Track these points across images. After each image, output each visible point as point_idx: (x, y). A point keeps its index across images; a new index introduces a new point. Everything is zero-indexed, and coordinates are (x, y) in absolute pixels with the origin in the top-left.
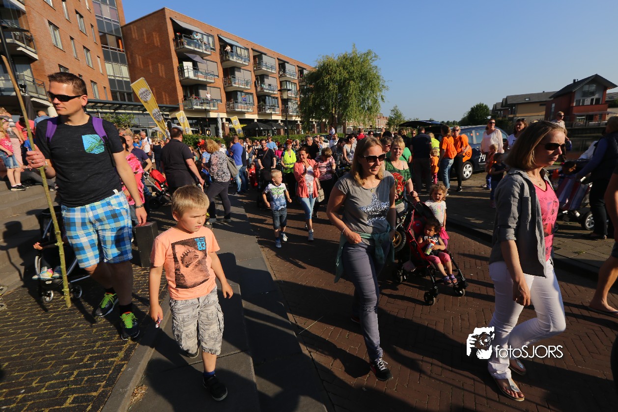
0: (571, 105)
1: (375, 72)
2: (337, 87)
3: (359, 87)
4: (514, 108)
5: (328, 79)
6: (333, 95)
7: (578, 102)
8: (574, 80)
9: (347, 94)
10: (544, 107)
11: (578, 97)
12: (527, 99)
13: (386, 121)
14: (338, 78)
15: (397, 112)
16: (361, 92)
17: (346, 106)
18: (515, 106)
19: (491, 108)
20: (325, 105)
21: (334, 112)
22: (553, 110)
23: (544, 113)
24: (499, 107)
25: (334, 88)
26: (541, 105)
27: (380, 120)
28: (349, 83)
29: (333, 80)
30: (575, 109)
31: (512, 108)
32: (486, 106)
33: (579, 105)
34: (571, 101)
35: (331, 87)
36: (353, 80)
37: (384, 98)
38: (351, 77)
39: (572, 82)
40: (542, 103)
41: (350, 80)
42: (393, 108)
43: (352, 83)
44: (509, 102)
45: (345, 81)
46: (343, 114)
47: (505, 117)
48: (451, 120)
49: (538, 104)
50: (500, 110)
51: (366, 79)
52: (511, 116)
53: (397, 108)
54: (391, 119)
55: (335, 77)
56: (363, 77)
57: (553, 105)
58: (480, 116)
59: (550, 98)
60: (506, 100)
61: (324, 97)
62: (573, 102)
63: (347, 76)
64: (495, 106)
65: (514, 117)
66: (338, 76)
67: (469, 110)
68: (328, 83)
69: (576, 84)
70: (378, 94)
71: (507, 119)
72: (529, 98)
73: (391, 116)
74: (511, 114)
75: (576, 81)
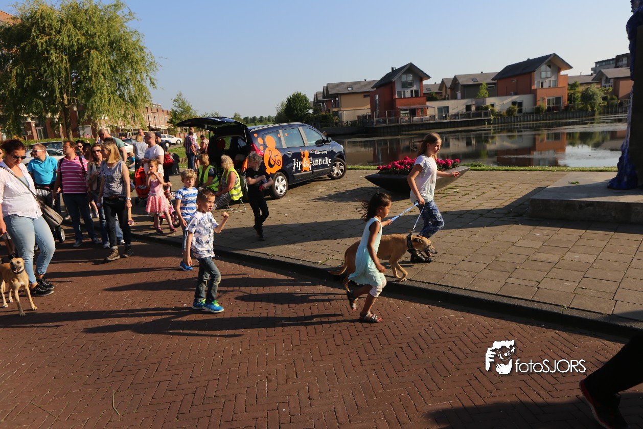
0: (394, 98)
1: (134, 39)
2: (66, 57)
3: (109, 61)
4: (337, 99)
5: (46, 42)
6: (60, 73)
7: (400, 93)
8: (393, 68)
9: (88, 72)
10: (368, 99)
11: (398, 88)
12: (349, 89)
13: (167, 118)
14: (66, 43)
15: (183, 103)
16: (113, 69)
17: (90, 93)
18: (338, 97)
19: (311, 99)
20: (46, 89)
21: (66, 102)
22: (378, 103)
23: (369, 106)
24: (320, 98)
25: (62, 60)
26: (365, 96)
27: (156, 115)
28: (89, 53)
29: (55, 46)
30: (398, 102)
31: (335, 99)
32: (304, 96)
33: (401, 98)
34: (393, 94)
35: (53, 57)
36: (96, 48)
37: (155, 82)
38: (93, 42)
39: (390, 71)
40: (366, 94)
41: (90, 48)
42: (175, 97)
43: (94, 53)
44: (330, 93)
45: (80, 49)
46: (85, 106)
47: (329, 111)
48: (265, 116)
49: (362, 96)
50: (323, 102)
51: (120, 50)
52: (336, 110)
53: (183, 97)
54: (175, 115)
55: (58, 40)
56: (114, 45)
57: (377, 96)
58: (300, 109)
59: (373, 88)
60: (327, 88)
61: (41, 75)
62: (395, 95)
63: (83, 40)
64: (316, 96)
65: (338, 111)
66: (66, 39)
67: (285, 102)
68: (46, 49)
69: (394, 72)
70: (145, 75)
71: (331, 113)
72: (352, 87)
73: (175, 109)
74: (336, 107)
75: (394, 69)
